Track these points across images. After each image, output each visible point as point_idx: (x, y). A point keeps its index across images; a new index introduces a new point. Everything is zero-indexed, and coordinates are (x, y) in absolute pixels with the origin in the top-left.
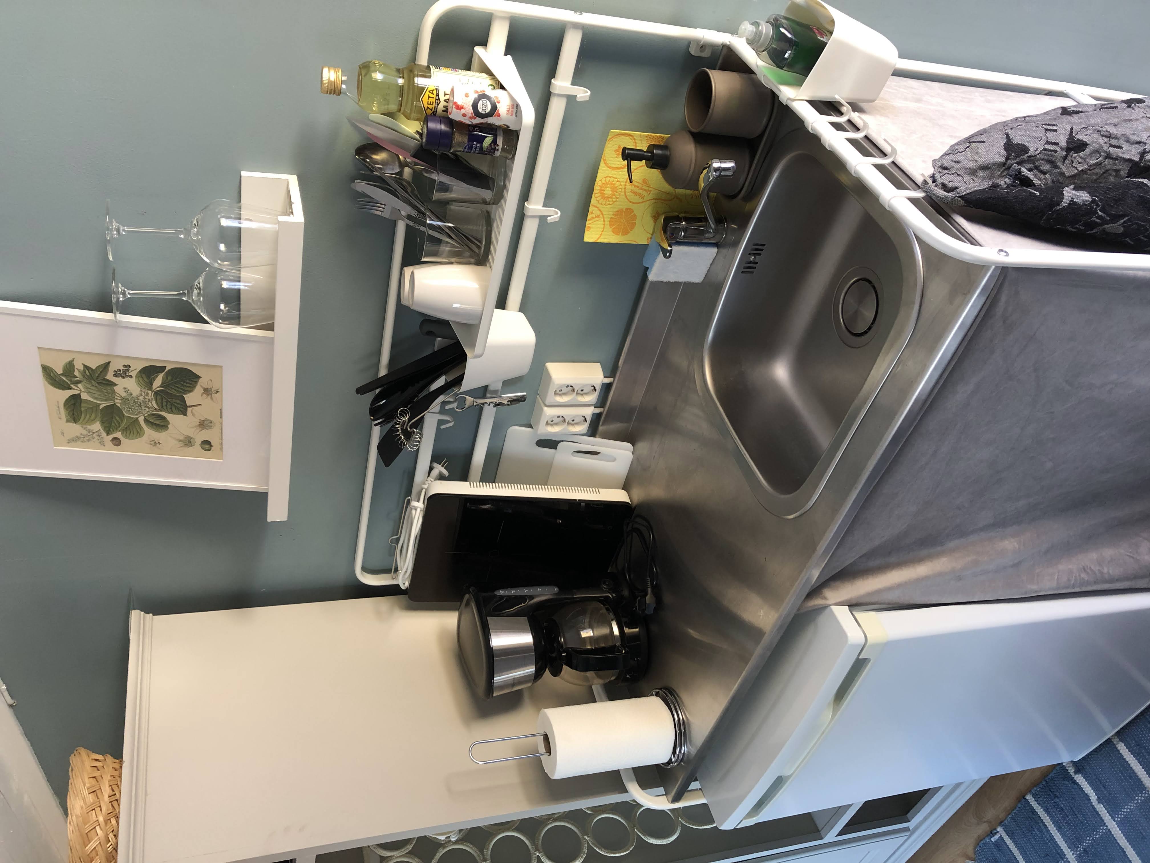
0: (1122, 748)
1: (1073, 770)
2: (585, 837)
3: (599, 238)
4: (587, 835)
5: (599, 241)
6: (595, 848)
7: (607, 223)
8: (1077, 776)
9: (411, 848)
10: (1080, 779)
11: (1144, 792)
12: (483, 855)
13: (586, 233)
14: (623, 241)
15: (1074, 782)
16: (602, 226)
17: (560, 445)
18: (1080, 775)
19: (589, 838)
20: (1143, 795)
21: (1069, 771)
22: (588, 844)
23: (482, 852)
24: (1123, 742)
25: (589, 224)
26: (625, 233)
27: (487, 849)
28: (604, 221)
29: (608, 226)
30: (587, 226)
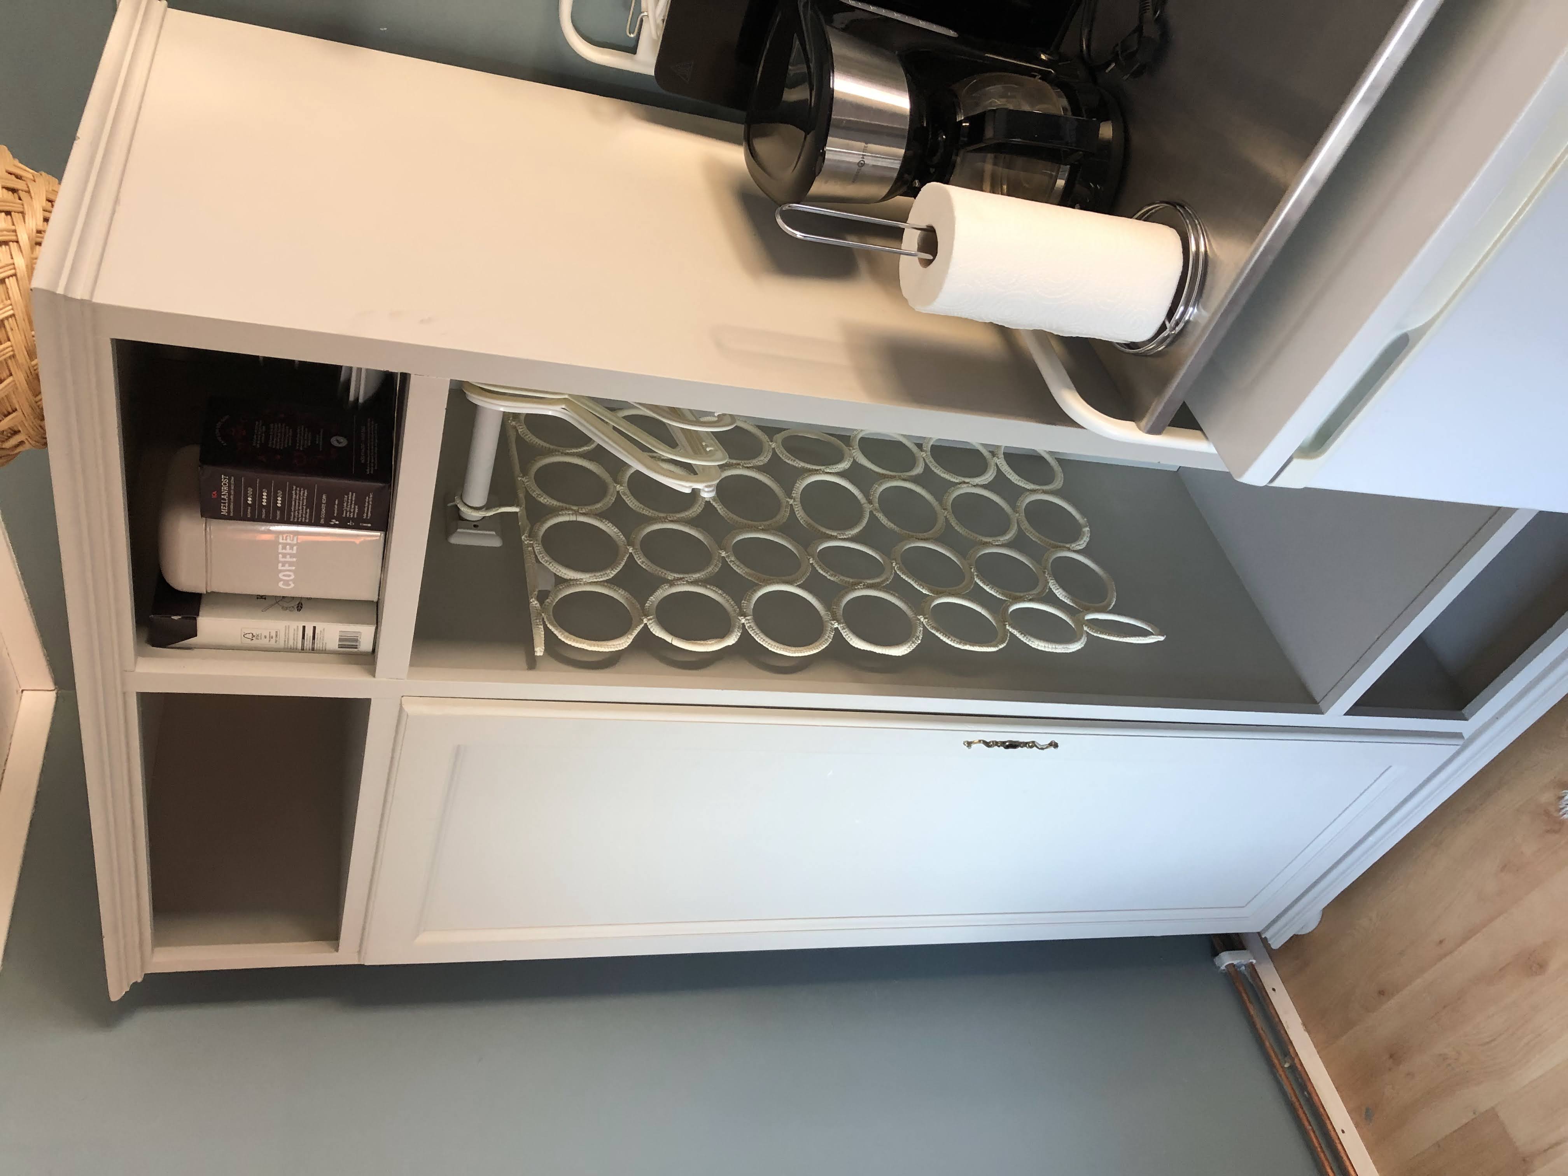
2: (919, 617)
4: (924, 615)
6: (937, 634)
9: (612, 576)
12: (740, 607)
19: (927, 620)
22: (924, 627)
23: (738, 603)
27: (749, 601)
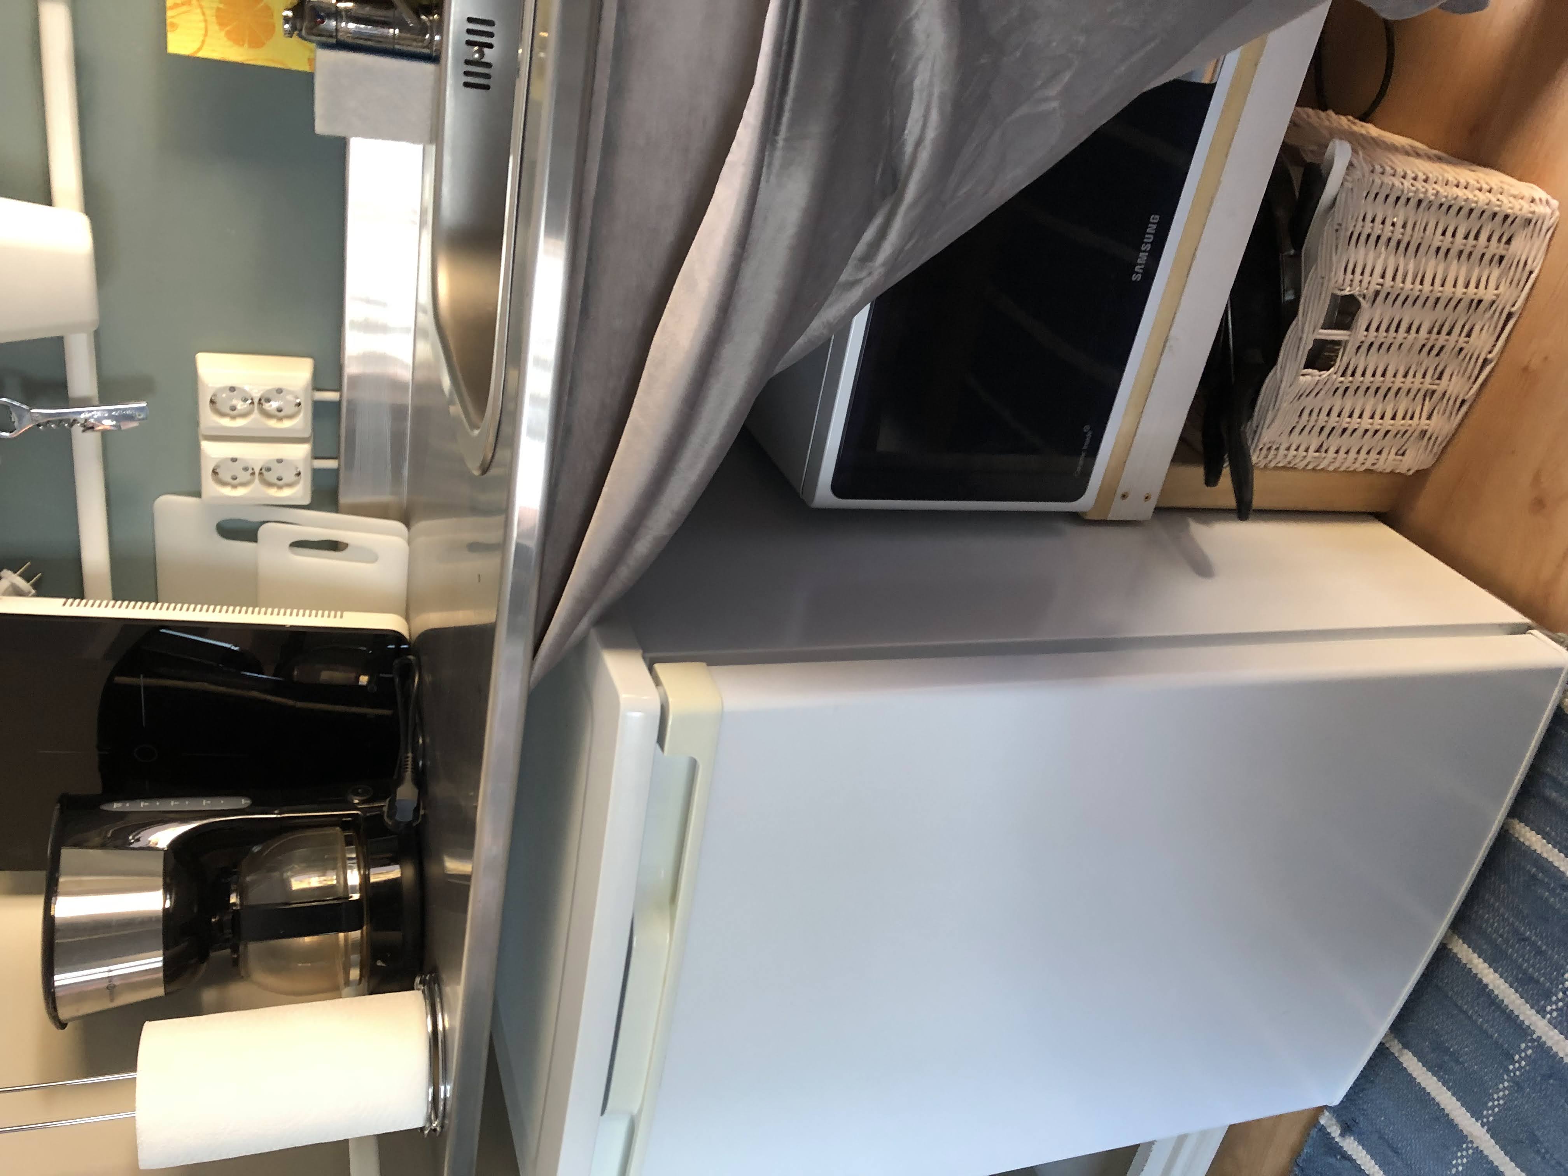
0: (1411, 1062)
1: (1339, 1132)
3: (199, 49)
5: (200, 55)
7: (212, 19)
8: (1348, 1141)
10: (1351, 1146)
11: (1464, 1146)
13: (170, 36)
14: (251, 60)
15: (1346, 1157)
16: (202, 25)
17: (262, 531)
18: (1352, 1138)
20: (1465, 1153)
21: (1333, 1135)
24: (1410, 1050)
25: (173, 17)
26: (256, 43)
28: (204, 14)
29: (217, 28)
30: (169, 21)
